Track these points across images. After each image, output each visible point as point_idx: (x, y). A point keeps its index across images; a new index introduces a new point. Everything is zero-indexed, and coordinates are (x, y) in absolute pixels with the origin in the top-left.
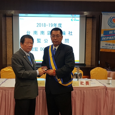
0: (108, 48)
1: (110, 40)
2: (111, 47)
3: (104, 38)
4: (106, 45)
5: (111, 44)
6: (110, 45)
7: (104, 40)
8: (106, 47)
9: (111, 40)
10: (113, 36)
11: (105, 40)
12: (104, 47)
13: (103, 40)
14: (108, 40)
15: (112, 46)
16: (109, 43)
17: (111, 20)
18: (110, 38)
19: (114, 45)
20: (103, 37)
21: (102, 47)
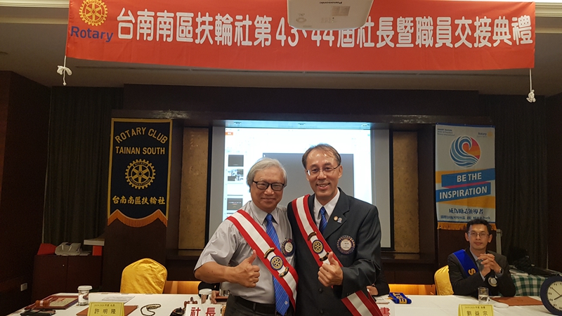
0: (457, 220)
1: (460, 198)
2: (464, 218)
3: (444, 195)
4: (451, 211)
5: (465, 208)
6: (461, 211)
7: (445, 200)
8: (452, 217)
9: (462, 197)
10: (469, 188)
11: (448, 199)
12: (445, 217)
13: (442, 200)
14: (456, 197)
15: (466, 216)
16: (458, 207)
17: (458, 148)
18: (461, 193)
19: (471, 212)
20: (442, 191)
21: (442, 217)
